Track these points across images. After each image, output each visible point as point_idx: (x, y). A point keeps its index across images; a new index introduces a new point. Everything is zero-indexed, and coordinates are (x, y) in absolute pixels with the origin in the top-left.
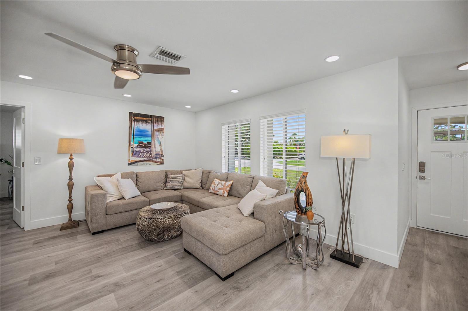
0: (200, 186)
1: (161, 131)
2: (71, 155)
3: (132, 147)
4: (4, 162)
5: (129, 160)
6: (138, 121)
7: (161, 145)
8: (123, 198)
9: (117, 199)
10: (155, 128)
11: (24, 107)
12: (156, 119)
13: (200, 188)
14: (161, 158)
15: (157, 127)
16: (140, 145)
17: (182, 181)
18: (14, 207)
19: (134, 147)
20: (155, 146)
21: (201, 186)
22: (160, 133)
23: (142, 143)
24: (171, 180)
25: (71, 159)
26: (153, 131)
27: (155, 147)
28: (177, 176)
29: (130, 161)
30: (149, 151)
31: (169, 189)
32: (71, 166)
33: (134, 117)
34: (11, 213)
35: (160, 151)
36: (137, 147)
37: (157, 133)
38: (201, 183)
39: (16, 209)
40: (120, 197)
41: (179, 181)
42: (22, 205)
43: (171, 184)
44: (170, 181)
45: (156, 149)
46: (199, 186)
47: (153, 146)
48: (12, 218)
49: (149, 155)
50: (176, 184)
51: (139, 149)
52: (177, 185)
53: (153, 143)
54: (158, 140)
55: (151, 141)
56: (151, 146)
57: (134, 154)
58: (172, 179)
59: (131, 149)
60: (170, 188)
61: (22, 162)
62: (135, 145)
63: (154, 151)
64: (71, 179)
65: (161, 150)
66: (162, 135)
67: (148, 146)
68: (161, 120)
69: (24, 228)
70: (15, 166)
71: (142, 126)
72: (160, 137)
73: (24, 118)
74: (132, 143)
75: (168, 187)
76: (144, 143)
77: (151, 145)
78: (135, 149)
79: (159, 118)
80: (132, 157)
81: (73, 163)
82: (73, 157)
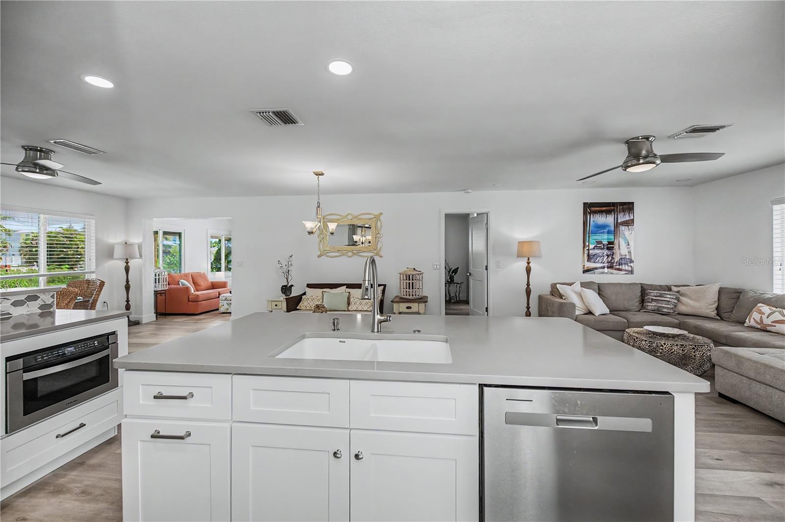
0: (715, 315)
1: (629, 223)
2: (528, 259)
3: (588, 248)
5: (584, 266)
6: (595, 212)
7: (629, 245)
8: (590, 313)
9: (582, 313)
10: (619, 221)
11: (488, 213)
12: (621, 207)
13: (716, 318)
14: (629, 264)
15: (622, 218)
16: (598, 245)
17: (676, 301)
18: (472, 308)
19: (590, 248)
20: (619, 246)
21: (718, 315)
22: (627, 227)
23: (600, 242)
24: (654, 298)
25: (528, 263)
26: (617, 225)
27: (619, 248)
28: (666, 294)
29: (586, 267)
30: (610, 255)
31: (649, 312)
32: (528, 270)
33: (590, 208)
35: (627, 254)
36: (594, 248)
37: (622, 228)
38: (717, 309)
39: (476, 310)
40: (586, 312)
41: (669, 301)
42: (485, 307)
43: (654, 304)
44: (652, 299)
45: (622, 250)
46: (713, 313)
47: (616, 247)
49: (611, 260)
50: (664, 305)
51: (597, 251)
52: (666, 307)
53: (616, 242)
54: (625, 238)
55: (613, 240)
56: (613, 247)
57: (590, 258)
58: (655, 296)
59: (586, 252)
60: (653, 310)
61: (485, 265)
63: (619, 255)
64: (528, 284)
65: (630, 252)
66: (630, 230)
67: (610, 246)
68: (628, 207)
70: (472, 269)
71: (601, 219)
72: (627, 233)
73: (486, 223)
74: (587, 244)
75: (649, 308)
76: (604, 243)
77: (613, 245)
78: (591, 252)
79: (625, 205)
80: (588, 263)
81: (530, 267)
82: (530, 260)
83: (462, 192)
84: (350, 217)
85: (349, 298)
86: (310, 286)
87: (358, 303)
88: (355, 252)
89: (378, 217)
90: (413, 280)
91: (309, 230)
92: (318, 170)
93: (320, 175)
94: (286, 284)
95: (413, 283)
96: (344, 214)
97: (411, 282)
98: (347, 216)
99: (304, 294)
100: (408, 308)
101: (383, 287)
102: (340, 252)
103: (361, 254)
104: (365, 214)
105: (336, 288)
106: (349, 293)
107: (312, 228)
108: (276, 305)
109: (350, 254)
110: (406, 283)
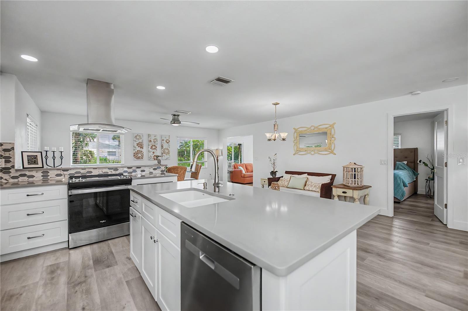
4: (423, 163)
11: (447, 110)
18: (436, 203)
34: (433, 209)
39: (437, 205)
42: (445, 203)
48: (433, 212)
61: (445, 162)
69: (446, 225)
70: (436, 166)
73: (446, 120)
83: (410, 95)
84: (313, 128)
85: (306, 182)
86: (287, 172)
87: (310, 185)
89: (332, 126)
90: (355, 172)
91: (268, 138)
92: (274, 102)
93: (277, 104)
94: (273, 171)
96: (309, 126)
98: (310, 128)
99: (282, 177)
100: (344, 192)
101: (331, 176)
102: (306, 151)
103: (320, 153)
105: (301, 175)
106: (308, 178)
107: (270, 137)
108: (265, 182)
109: (313, 153)
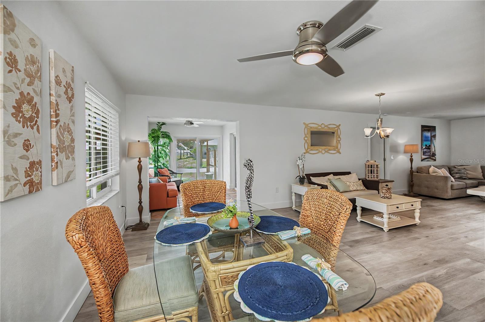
1: (435, 136)
2: (411, 154)
6: (425, 130)
12: (432, 128)
15: (433, 134)
17: (466, 173)
25: (411, 156)
26: (431, 137)
33: (423, 128)
35: (434, 151)
55: (430, 144)
56: (430, 148)
57: (423, 153)
59: (422, 150)
60: (458, 178)
62: (424, 147)
64: (412, 168)
68: (434, 128)
71: (427, 134)
72: (434, 141)
76: (428, 146)
78: (424, 150)
81: (413, 159)
82: (413, 155)
84: (323, 126)
88: (326, 150)
89: (338, 127)
93: (381, 95)
95: (374, 170)
97: (373, 169)
98: (321, 125)
102: (318, 150)
103: (329, 152)
104: (332, 124)
109: (323, 152)
110: (369, 170)
